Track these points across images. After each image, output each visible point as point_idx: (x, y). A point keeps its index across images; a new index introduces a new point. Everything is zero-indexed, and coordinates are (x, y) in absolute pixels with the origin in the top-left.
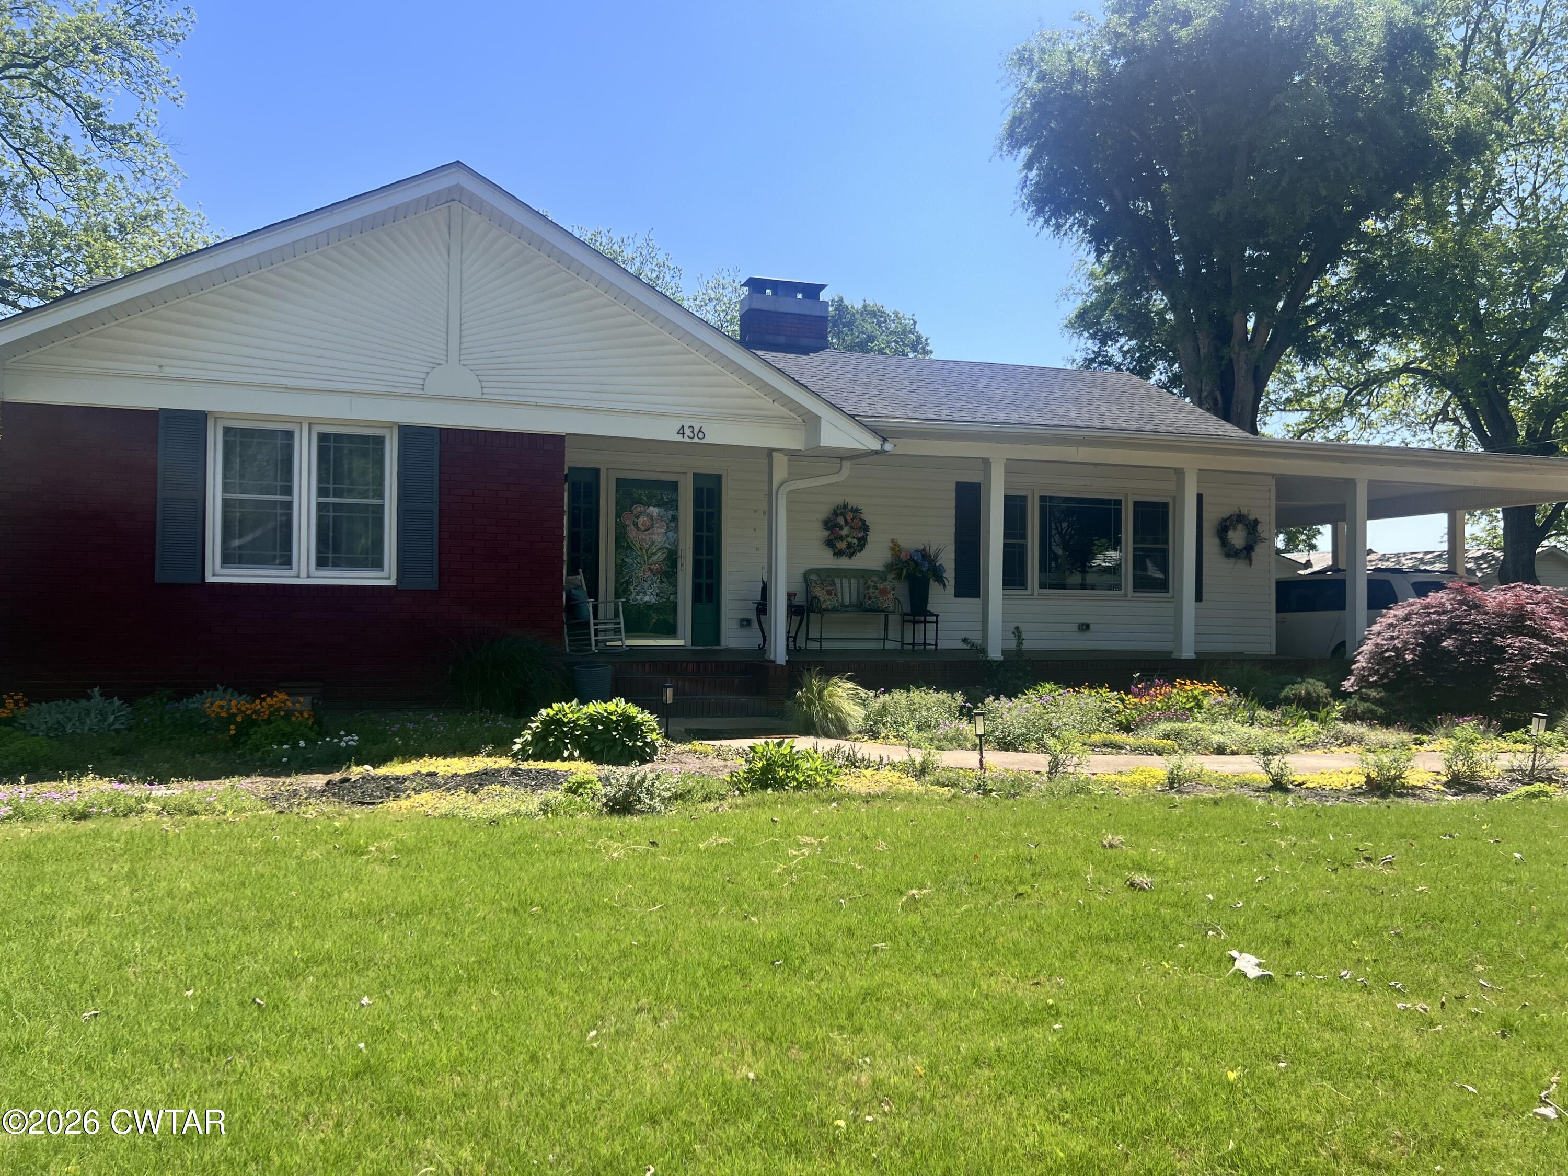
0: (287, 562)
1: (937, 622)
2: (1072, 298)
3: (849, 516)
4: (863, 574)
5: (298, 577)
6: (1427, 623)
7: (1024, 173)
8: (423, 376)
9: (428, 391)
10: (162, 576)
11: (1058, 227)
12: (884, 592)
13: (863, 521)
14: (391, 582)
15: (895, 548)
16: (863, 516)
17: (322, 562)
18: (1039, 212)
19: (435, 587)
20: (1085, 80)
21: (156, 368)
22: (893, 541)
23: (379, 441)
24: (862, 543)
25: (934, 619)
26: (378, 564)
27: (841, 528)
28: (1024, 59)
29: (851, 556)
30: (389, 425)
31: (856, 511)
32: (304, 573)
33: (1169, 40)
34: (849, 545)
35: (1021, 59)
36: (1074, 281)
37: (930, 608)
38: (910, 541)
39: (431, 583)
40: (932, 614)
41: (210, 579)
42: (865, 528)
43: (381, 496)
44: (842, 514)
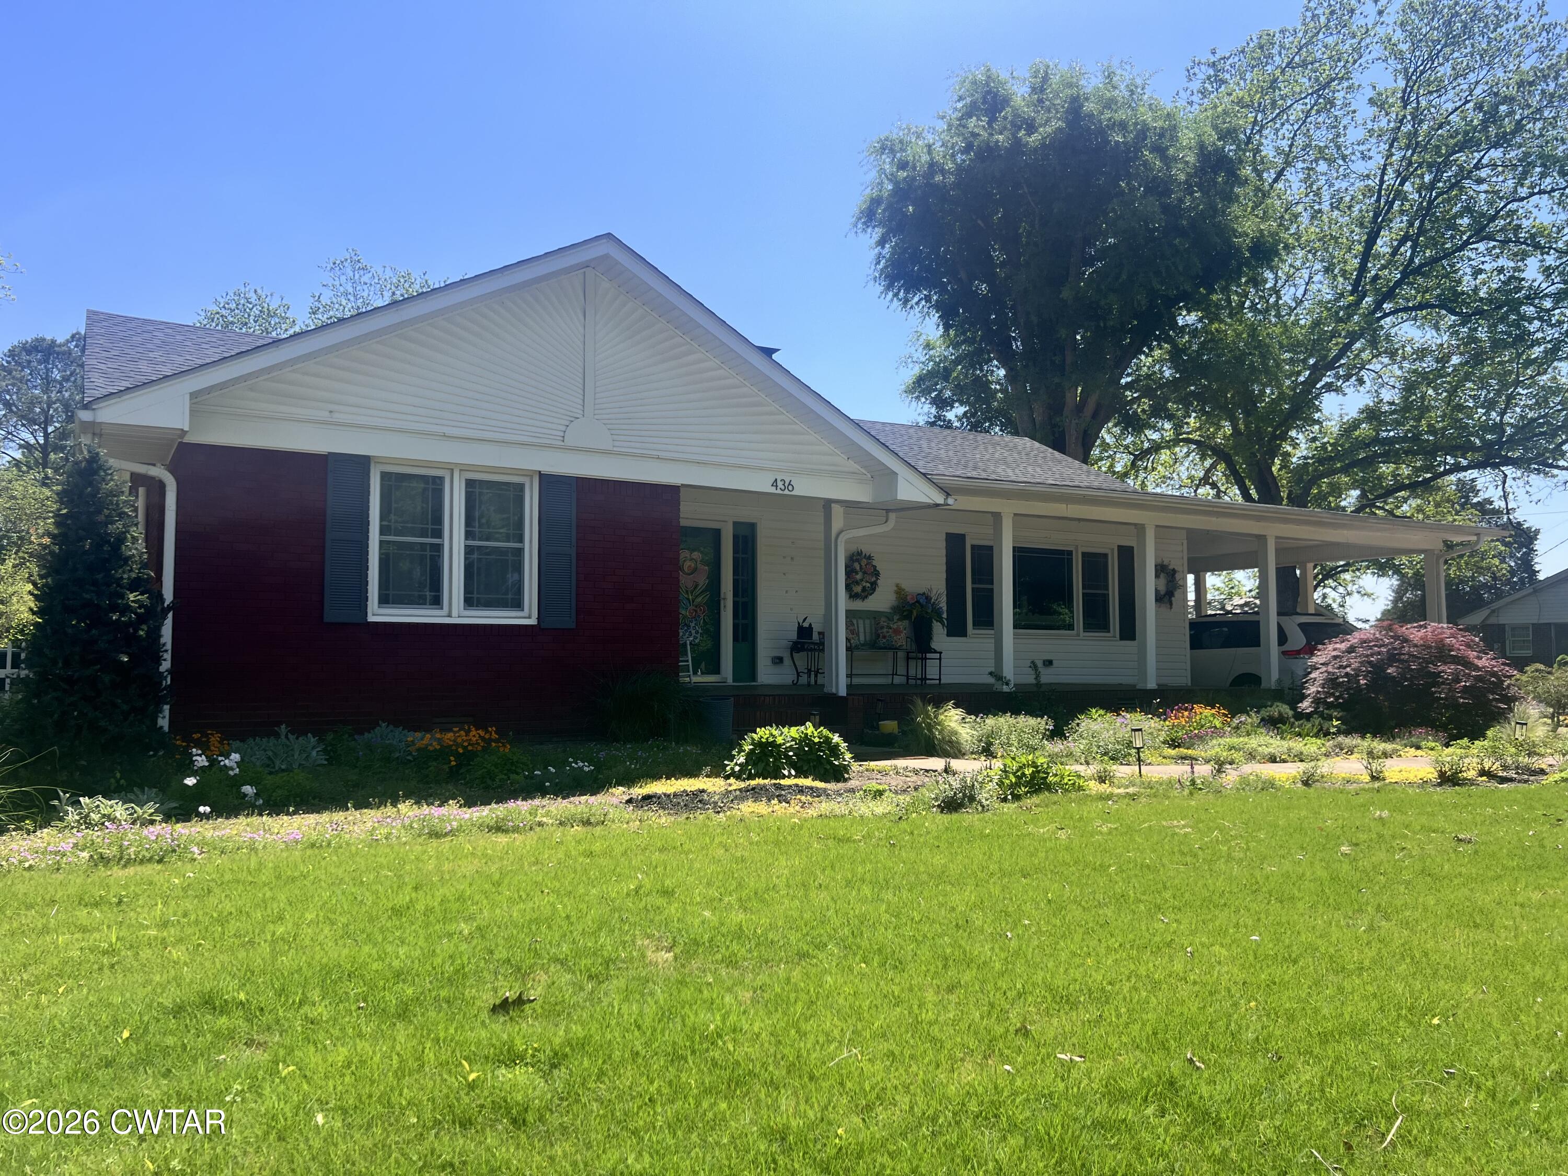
0: (437, 601)
1: (940, 659)
2: (911, 365)
3: (864, 562)
4: (874, 616)
5: (449, 616)
6: (1372, 655)
7: (876, 251)
8: (563, 428)
9: (569, 442)
10: (331, 615)
11: (906, 301)
12: (897, 632)
13: (875, 567)
14: (533, 621)
15: (899, 591)
16: (874, 563)
17: (469, 602)
18: (889, 287)
19: (573, 626)
20: (943, 172)
21: (327, 414)
22: (897, 586)
23: (520, 487)
24: (874, 586)
25: (937, 656)
26: (517, 604)
27: (857, 573)
28: (886, 147)
29: (864, 598)
30: (529, 474)
31: (869, 558)
32: (455, 613)
33: (1017, 143)
34: (864, 589)
35: (883, 148)
36: (913, 350)
37: (934, 645)
38: (914, 585)
39: (569, 622)
40: (935, 652)
41: (371, 619)
42: (877, 574)
43: (521, 539)
44: (857, 560)
